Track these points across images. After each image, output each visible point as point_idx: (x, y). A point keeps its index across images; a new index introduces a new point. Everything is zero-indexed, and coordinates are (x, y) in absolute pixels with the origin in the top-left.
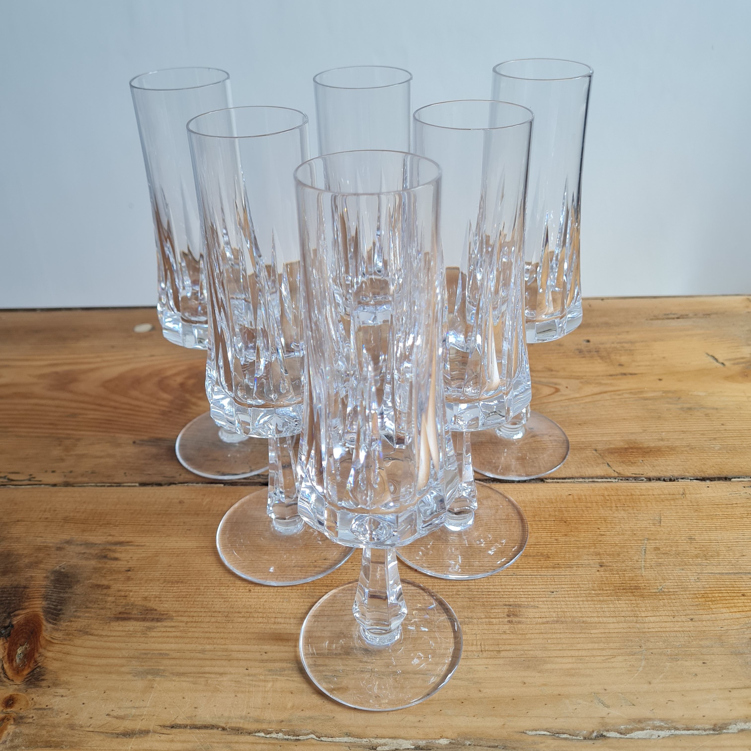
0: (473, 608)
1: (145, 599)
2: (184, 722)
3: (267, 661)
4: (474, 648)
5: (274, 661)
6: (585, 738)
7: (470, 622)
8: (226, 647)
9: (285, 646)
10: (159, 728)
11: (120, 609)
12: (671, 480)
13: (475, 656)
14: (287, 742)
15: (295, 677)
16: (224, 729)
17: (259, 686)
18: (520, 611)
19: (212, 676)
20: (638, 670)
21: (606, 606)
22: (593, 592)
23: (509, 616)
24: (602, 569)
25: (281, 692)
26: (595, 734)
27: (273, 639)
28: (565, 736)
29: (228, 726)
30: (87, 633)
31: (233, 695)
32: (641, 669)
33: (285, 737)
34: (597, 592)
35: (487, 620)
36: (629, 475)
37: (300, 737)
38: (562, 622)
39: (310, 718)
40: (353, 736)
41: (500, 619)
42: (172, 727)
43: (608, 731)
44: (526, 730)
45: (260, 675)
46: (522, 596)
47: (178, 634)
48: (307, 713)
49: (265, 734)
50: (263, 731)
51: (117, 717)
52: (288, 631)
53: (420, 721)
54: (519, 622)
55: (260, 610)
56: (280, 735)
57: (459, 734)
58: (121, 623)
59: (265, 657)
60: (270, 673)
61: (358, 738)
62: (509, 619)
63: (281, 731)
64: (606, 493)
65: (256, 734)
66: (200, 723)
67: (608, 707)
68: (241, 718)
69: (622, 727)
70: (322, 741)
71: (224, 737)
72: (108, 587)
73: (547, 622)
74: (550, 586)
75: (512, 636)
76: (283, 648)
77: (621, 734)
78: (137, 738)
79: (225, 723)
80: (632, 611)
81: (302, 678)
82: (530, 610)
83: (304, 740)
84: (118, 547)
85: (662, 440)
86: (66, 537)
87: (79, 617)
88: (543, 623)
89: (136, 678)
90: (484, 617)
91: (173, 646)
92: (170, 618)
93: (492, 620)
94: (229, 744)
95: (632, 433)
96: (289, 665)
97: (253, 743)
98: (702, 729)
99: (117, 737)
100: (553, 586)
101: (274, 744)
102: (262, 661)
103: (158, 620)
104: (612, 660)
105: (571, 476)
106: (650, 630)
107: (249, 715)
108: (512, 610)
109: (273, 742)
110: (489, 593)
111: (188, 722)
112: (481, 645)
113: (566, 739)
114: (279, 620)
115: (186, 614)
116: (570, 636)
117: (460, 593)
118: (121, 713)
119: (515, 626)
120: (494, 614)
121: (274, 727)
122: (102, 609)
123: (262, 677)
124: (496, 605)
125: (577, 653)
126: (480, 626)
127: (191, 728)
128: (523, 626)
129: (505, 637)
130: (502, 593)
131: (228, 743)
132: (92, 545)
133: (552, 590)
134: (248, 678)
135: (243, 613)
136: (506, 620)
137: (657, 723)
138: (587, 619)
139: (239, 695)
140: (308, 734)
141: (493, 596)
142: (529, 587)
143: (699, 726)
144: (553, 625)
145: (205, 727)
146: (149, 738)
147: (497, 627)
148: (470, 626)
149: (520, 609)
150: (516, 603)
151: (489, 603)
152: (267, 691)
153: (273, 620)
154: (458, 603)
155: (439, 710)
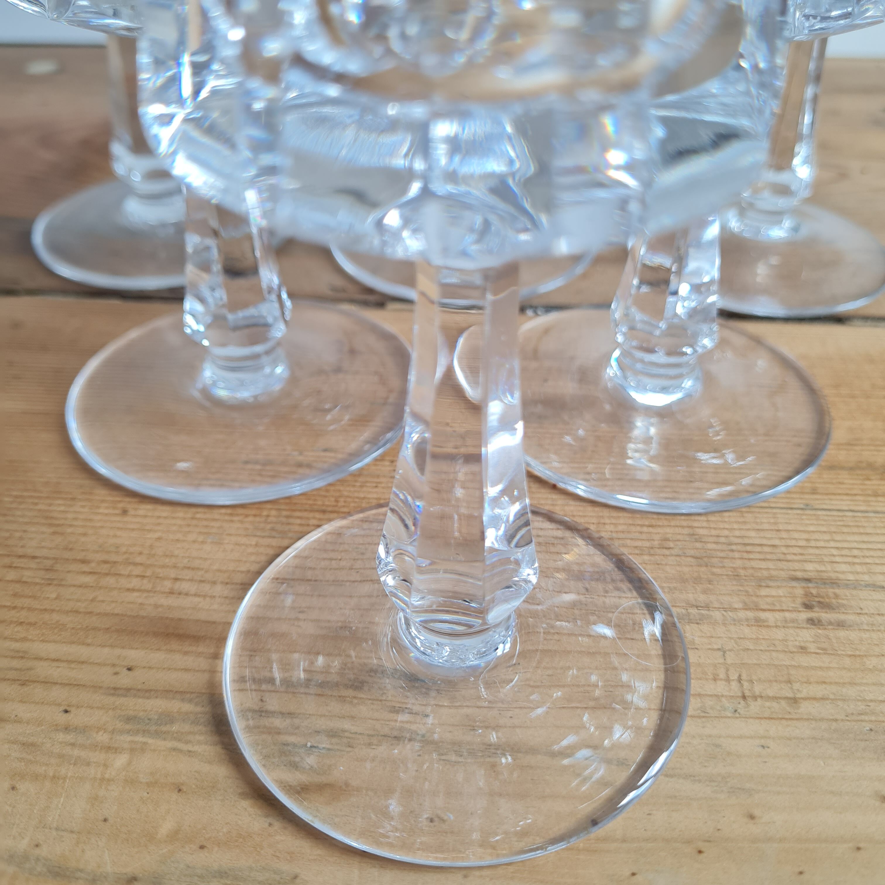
0: (710, 582)
3: (127, 691)
4: (721, 688)
5: (149, 692)
7: (702, 618)
8: (25, 646)
9: (186, 653)
13: (725, 710)
17: (88, 764)
18: (837, 596)
23: (808, 607)
25: (148, 784)
27: (156, 634)
31: (7, 785)
35: (750, 614)
41: (787, 615)
45: (99, 730)
46: (838, 559)
48: (215, 859)
52: (203, 616)
54: (841, 625)
55: (138, 559)
59: (126, 680)
60: (128, 727)
62: (810, 615)
75: (826, 661)
76: (180, 661)
81: (219, 749)
82: (864, 594)
90: (740, 605)
93: (763, 615)
96: (187, 707)
102: (115, 691)
107: (37, 851)
108: (814, 591)
110: (749, 548)
112: (740, 680)
114: (185, 586)
117: (671, 545)
119: (831, 634)
120: (769, 600)
123: (102, 738)
124: (770, 578)
126: (732, 628)
128: (853, 635)
129: (804, 660)
130: (784, 550)
134: (61, 736)
135: (93, 565)
136: (804, 616)
139: (22, 787)
141: (758, 556)
142: (852, 538)
147: (779, 634)
148: (705, 628)
149: (837, 591)
150: (825, 575)
151: (751, 571)
152: (109, 780)
153: (168, 584)
154: (668, 568)
155: (628, 873)
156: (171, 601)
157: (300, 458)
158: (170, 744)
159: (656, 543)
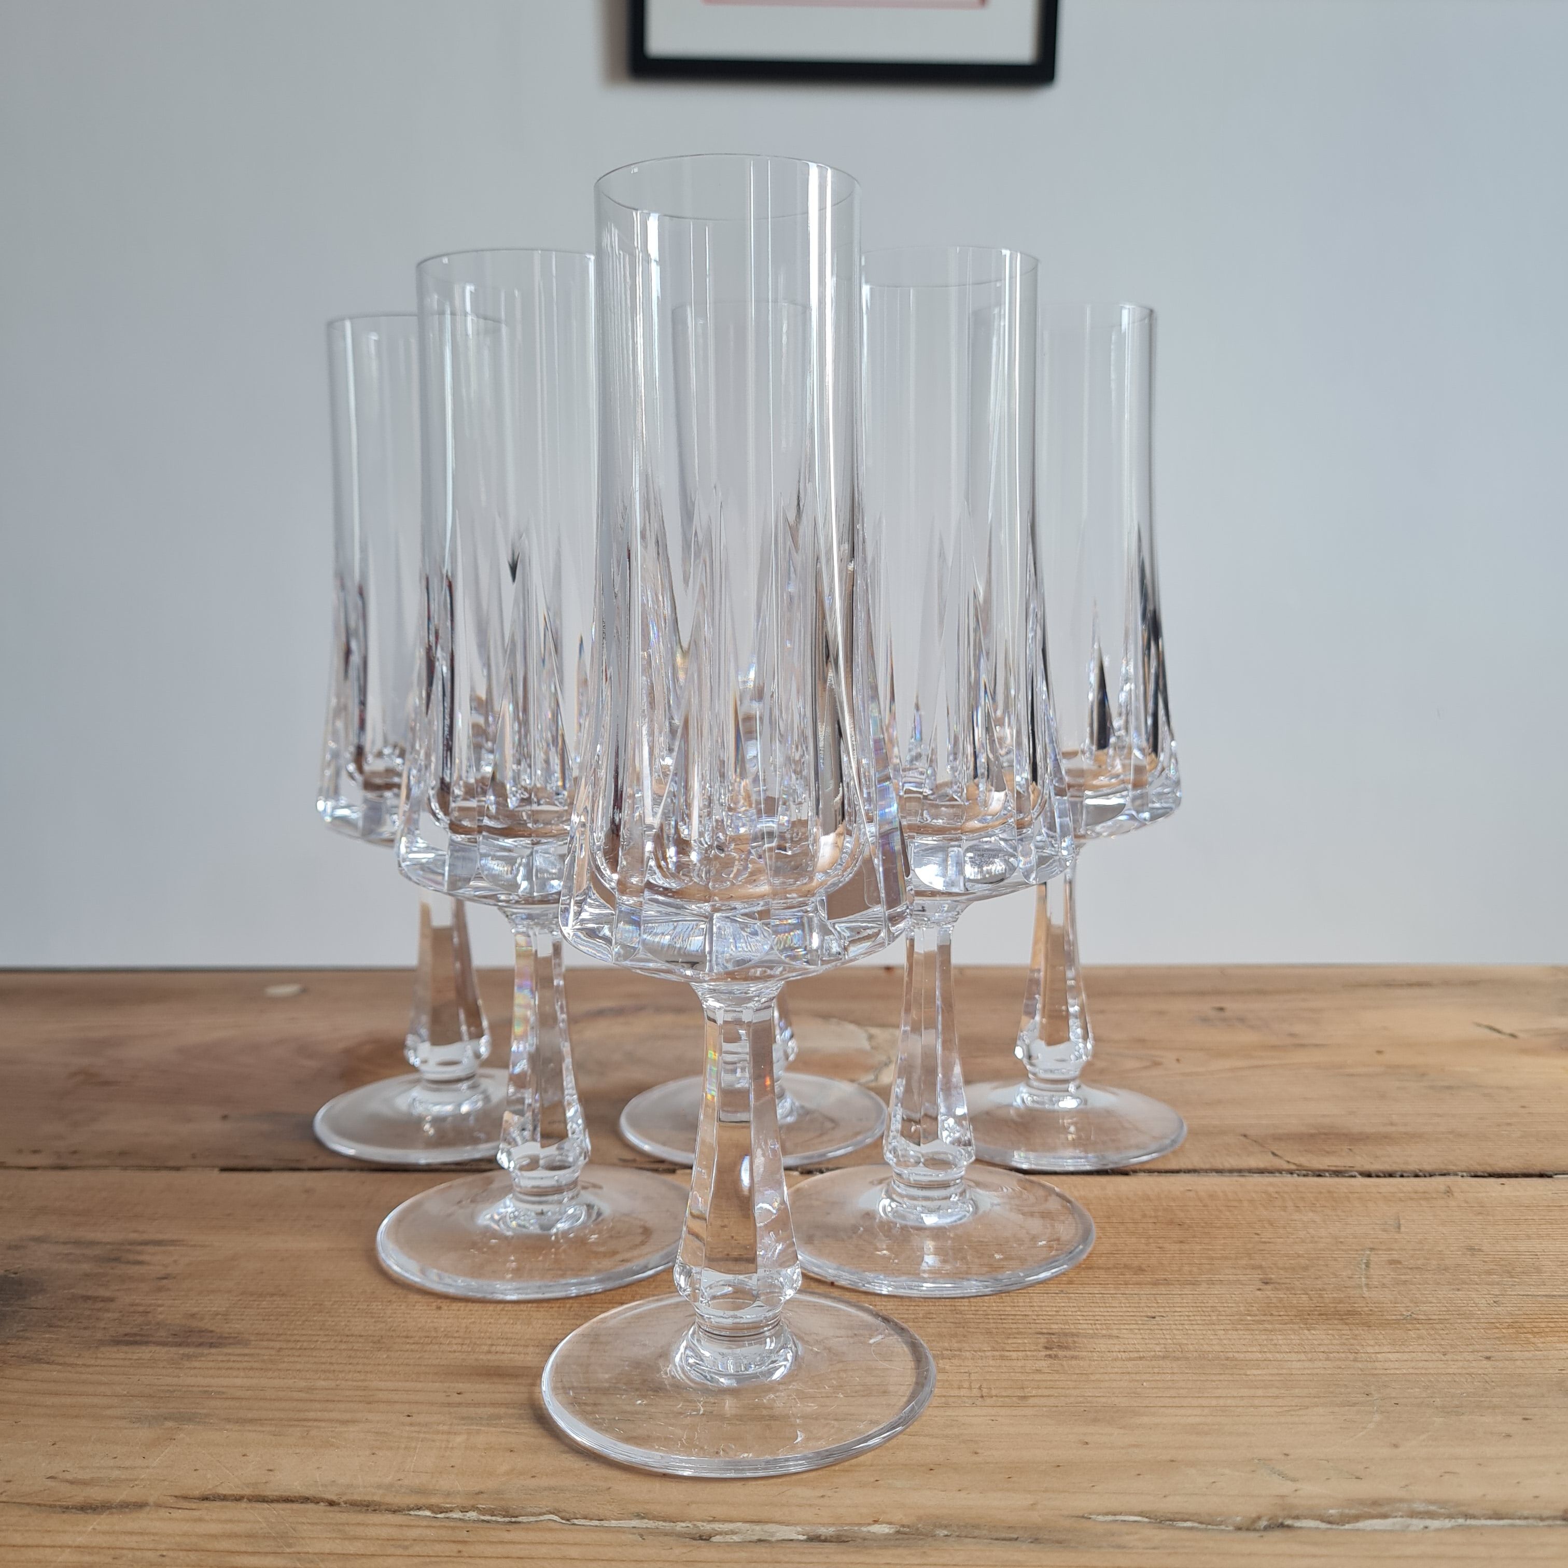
0: (965, 1336)
1: (193, 1316)
2: (237, 1492)
3: (459, 1404)
4: (963, 1392)
5: (477, 1405)
6: (1239, 1529)
7: (954, 1356)
8: (366, 1384)
9: (506, 1384)
10: (171, 1501)
11: (128, 1330)
12: (1417, 1176)
13: (965, 1403)
14: (488, 1525)
15: (525, 1428)
16: (331, 1503)
17: (433, 1441)
18: (1075, 1342)
19: (323, 1424)
20: (1365, 1428)
21: (1280, 1337)
22: (1249, 1318)
23: (1048, 1348)
24: (1269, 1287)
25: (485, 1449)
26: (1263, 1523)
27: (479, 1375)
28: (1189, 1524)
29: (344, 1498)
30: (39, 1361)
31: (368, 1452)
32: (1371, 1426)
33: (483, 1518)
34: (1257, 1318)
35: (997, 1353)
36: (1322, 1167)
37: (520, 1519)
38: (1178, 1359)
39: (550, 1489)
40: (655, 1518)
41: (1029, 1353)
42: (205, 1498)
43: (1297, 1518)
44: (1090, 1514)
45: (438, 1424)
46: (1081, 1322)
47: (256, 1365)
48: (544, 1482)
49: (433, 1512)
50: (430, 1508)
51: (71, 1482)
52: (518, 1364)
53: (823, 1496)
54: (1073, 1357)
55: (456, 1335)
56: (473, 1515)
57: (920, 1519)
58: (125, 1348)
59: (458, 1399)
60: (463, 1422)
61: (665, 1521)
62: (1048, 1353)
63: (474, 1508)
64: (1271, 1189)
65: (412, 1513)
66: (276, 1493)
67: (1294, 1480)
68: (379, 1487)
69: (1331, 1511)
70: (574, 1524)
71: (331, 1515)
72: (111, 1300)
73: (1141, 1358)
74: (1146, 1309)
75: (1057, 1377)
77: (1330, 1523)
78: (112, 1513)
79: (337, 1495)
80: (1344, 1344)
81: (541, 1430)
82: (1098, 1340)
83: (529, 1523)
84: (150, 1249)
85: (1392, 1124)
86: (34, 1232)
87: (27, 1338)
88: (1130, 1359)
89: (136, 1425)
90: (989, 1349)
91: (238, 1382)
92: (245, 1343)
93: (1007, 1354)
94: (341, 1527)
95: (1324, 1116)
96: (511, 1411)
97: (401, 1526)
98: (1534, 1518)
99: (64, 1512)
100: (1153, 1309)
101: (453, 1528)
102: (449, 1405)
103: (211, 1345)
104: (1301, 1412)
105: (1190, 1167)
106: (1388, 1372)
107: (400, 1482)
108: (1055, 1340)
109: (452, 1524)
110: (1004, 1317)
111: (247, 1491)
112: (980, 1388)
113: (1191, 1529)
114: (500, 1348)
115: (281, 1338)
116: (1195, 1377)
117: (935, 1316)
118: (86, 1475)
119: (1064, 1363)
120: (1014, 1345)
121: (459, 1501)
122: (85, 1328)
123: (442, 1428)
124: (1018, 1333)
125: (1214, 1402)
126: (980, 1361)
127: (250, 1500)
128: (1082, 1363)
129: (1038, 1377)
130: (1035, 1317)
131: (337, 1524)
132: (92, 1243)
133: (1154, 1315)
134: (408, 1428)
135: (416, 1339)
136: (1043, 1353)
137: (1421, 1507)
138: (1236, 1355)
139: (380, 1453)
140: (541, 1514)
141: (1011, 1321)
142: (1097, 1309)
143: (1526, 1513)
144: (1153, 1363)
145: (287, 1500)
146: (143, 1514)
147: (1020, 1364)
148: (956, 1362)
149: (1076, 1339)
150: (1067, 1331)
151: (1001, 1330)
152: (452, 1448)
153: (486, 1348)
154: (929, 1330)
155: (873, 1480)
156: (489, 1357)
157: (600, 1266)
158: (501, 1429)
159: (921, 1315)
